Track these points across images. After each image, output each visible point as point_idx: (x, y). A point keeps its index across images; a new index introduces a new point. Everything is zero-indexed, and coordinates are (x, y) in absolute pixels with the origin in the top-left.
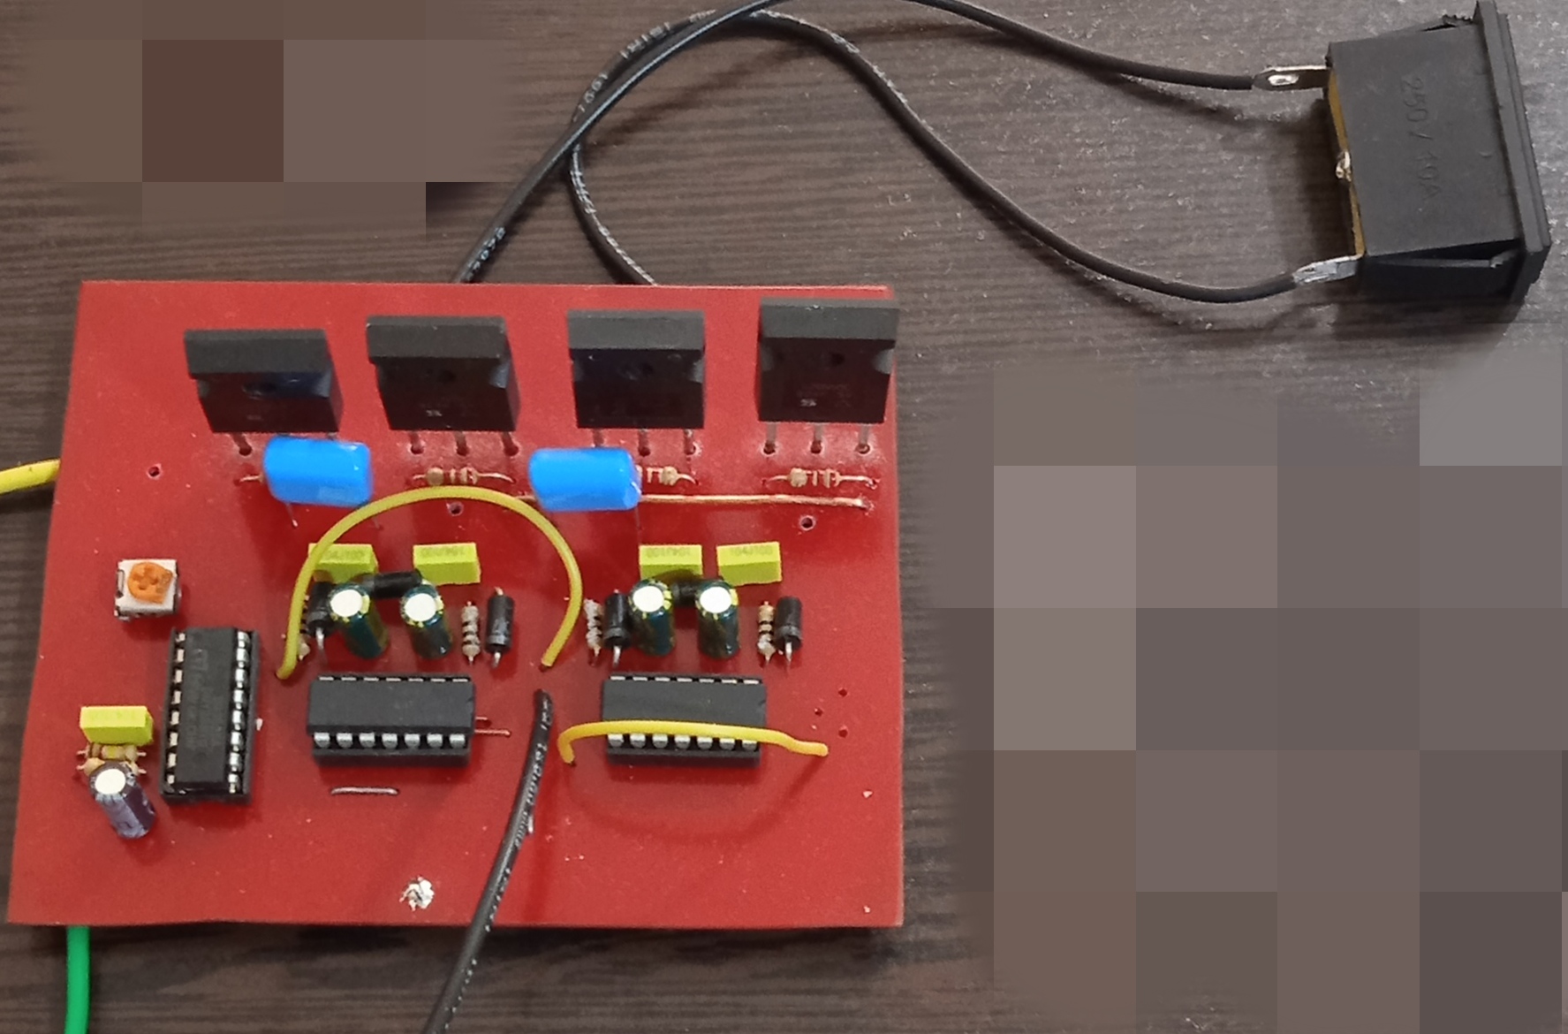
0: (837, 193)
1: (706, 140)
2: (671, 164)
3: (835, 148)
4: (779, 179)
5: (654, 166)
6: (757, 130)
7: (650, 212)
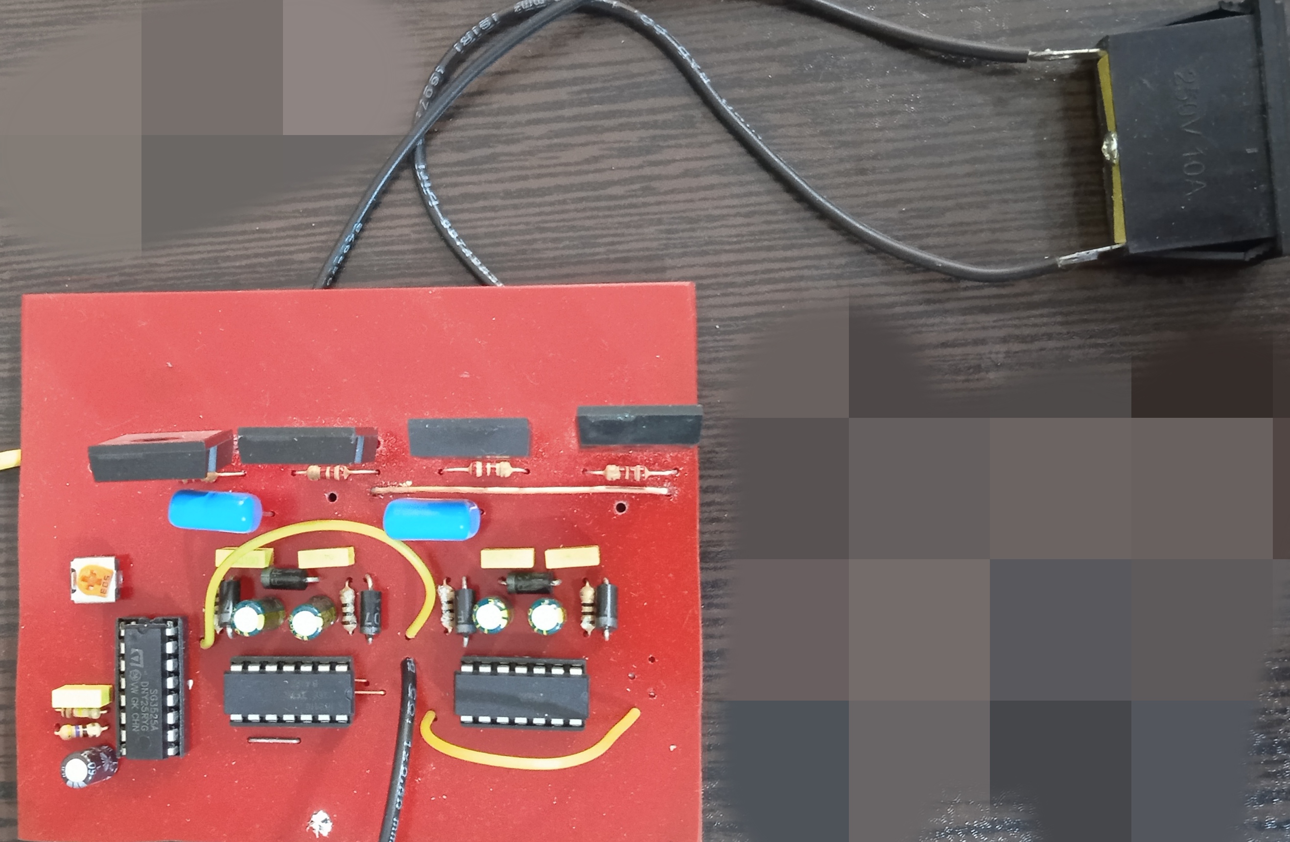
0: (647, 171)
1: (530, 123)
2: (500, 148)
3: (645, 126)
4: (596, 159)
5: (486, 151)
6: (575, 111)
7: (484, 196)
